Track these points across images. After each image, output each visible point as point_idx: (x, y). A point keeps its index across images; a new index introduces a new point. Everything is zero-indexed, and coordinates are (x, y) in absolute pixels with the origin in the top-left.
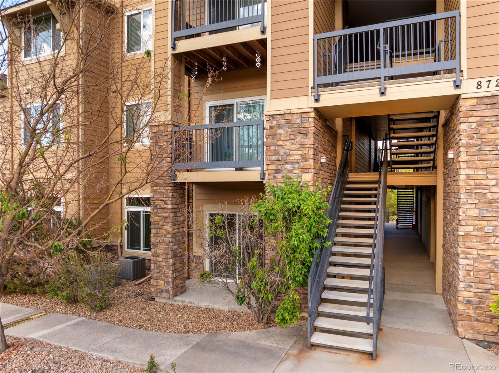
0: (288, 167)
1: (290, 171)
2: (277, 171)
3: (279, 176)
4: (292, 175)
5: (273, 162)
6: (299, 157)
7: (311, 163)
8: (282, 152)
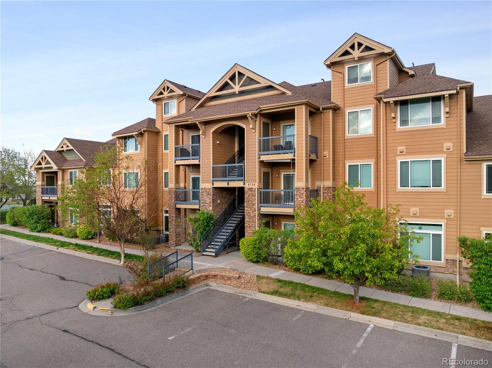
0: (206, 204)
1: (207, 206)
2: (203, 206)
3: (204, 207)
4: (207, 207)
5: (202, 203)
6: (209, 202)
7: (212, 204)
8: (204, 200)
